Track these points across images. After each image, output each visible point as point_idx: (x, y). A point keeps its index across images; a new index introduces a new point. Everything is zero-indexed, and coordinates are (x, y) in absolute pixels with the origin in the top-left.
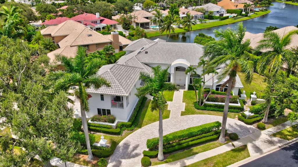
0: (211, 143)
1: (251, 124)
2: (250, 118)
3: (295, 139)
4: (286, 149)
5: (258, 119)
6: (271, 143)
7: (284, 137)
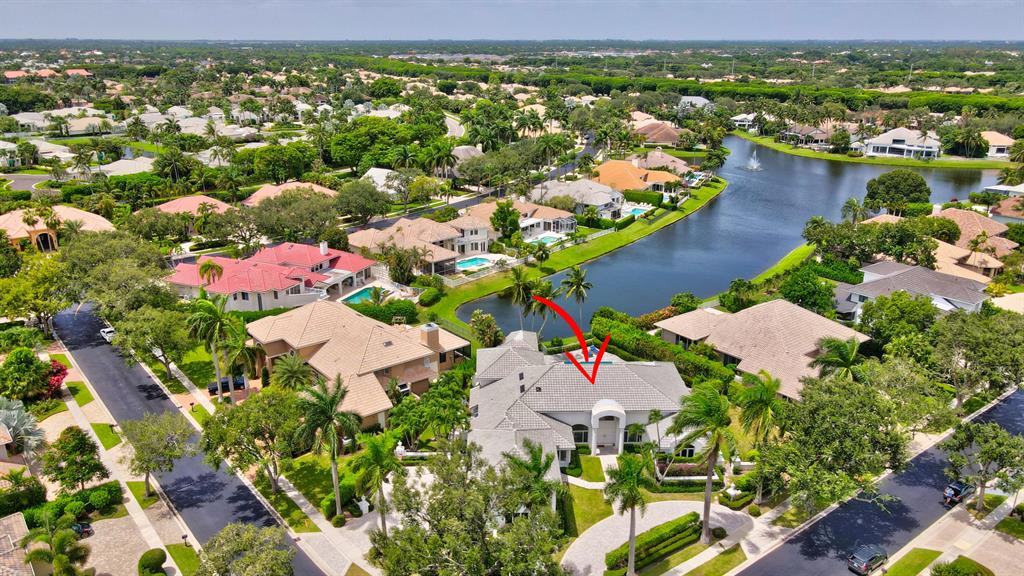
0: (691, 547)
1: (739, 509)
2: (737, 498)
3: (802, 525)
4: (791, 542)
5: (748, 499)
6: (771, 535)
7: (788, 525)
